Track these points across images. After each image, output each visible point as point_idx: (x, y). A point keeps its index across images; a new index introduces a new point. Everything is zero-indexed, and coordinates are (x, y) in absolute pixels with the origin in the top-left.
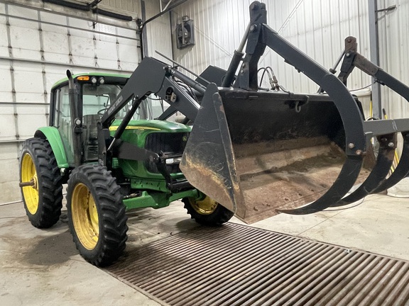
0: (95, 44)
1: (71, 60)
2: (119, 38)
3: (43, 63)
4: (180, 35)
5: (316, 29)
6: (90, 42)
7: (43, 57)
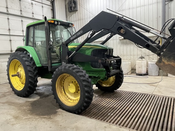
0: (32, 6)
1: (21, 13)
2: (43, 4)
3: (8, 14)
4: (71, 6)
5: (138, 7)
6: (30, 5)
7: (7, 10)
